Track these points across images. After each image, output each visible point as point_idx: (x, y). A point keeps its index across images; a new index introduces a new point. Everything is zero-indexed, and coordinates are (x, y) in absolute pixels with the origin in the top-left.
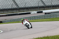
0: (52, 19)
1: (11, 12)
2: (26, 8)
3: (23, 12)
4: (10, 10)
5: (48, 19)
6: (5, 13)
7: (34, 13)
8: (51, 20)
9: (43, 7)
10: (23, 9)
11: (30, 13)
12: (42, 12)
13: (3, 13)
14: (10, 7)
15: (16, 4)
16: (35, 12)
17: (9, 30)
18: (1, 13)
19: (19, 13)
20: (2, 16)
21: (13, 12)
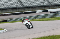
0: (58, 19)
1: (16, 11)
2: (31, 7)
3: (28, 11)
4: (15, 8)
5: (54, 18)
6: (9, 12)
7: (39, 12)
8: (56, 19)
9: (49, 6)
10: (28, 8)
11: (35, 12)
12: (47, 11)
14: (15, 6)
16: (41, 11)
17: (13, 29)
18: (6, 12)
19: (24, 12)
20: (7, 15)
21: (18, 11)
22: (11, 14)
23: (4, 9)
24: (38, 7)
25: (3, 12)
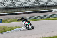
1: (33, 10)
2: (47, 6)
3: (45, 10)
6: (27, 10)
7: (55, 11)
10: (44, 7)
11: (51, 11)
13: (25, 10)
14: (32, 5)
15: (38, 2)
18: (23, 10)
19: (40, 11)
20: (25, 13)
21: (35, 9)
22: (28, 13)
23: (22, 8)
24: (54, 6)
25: (21, 11)
